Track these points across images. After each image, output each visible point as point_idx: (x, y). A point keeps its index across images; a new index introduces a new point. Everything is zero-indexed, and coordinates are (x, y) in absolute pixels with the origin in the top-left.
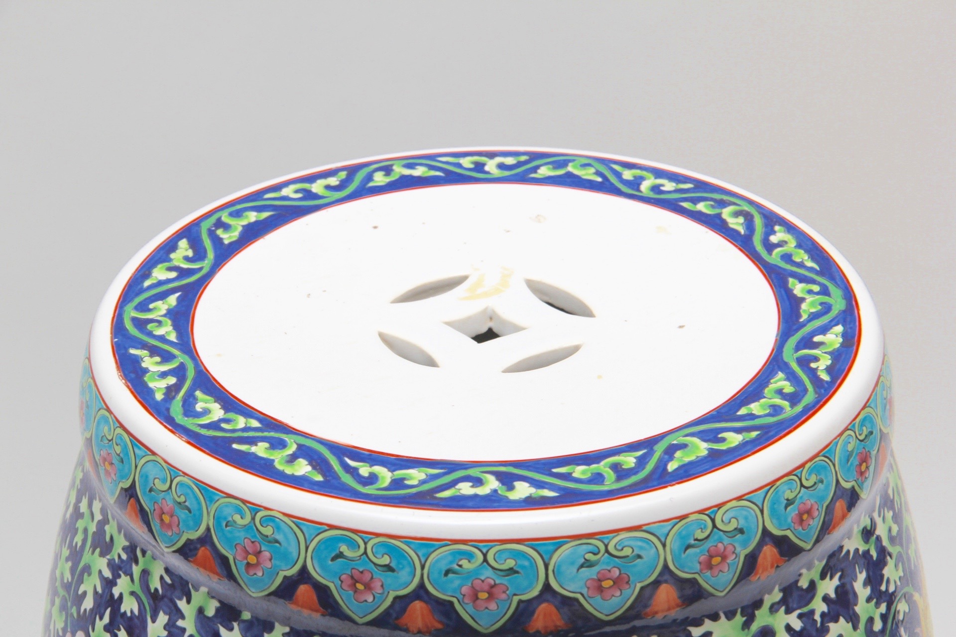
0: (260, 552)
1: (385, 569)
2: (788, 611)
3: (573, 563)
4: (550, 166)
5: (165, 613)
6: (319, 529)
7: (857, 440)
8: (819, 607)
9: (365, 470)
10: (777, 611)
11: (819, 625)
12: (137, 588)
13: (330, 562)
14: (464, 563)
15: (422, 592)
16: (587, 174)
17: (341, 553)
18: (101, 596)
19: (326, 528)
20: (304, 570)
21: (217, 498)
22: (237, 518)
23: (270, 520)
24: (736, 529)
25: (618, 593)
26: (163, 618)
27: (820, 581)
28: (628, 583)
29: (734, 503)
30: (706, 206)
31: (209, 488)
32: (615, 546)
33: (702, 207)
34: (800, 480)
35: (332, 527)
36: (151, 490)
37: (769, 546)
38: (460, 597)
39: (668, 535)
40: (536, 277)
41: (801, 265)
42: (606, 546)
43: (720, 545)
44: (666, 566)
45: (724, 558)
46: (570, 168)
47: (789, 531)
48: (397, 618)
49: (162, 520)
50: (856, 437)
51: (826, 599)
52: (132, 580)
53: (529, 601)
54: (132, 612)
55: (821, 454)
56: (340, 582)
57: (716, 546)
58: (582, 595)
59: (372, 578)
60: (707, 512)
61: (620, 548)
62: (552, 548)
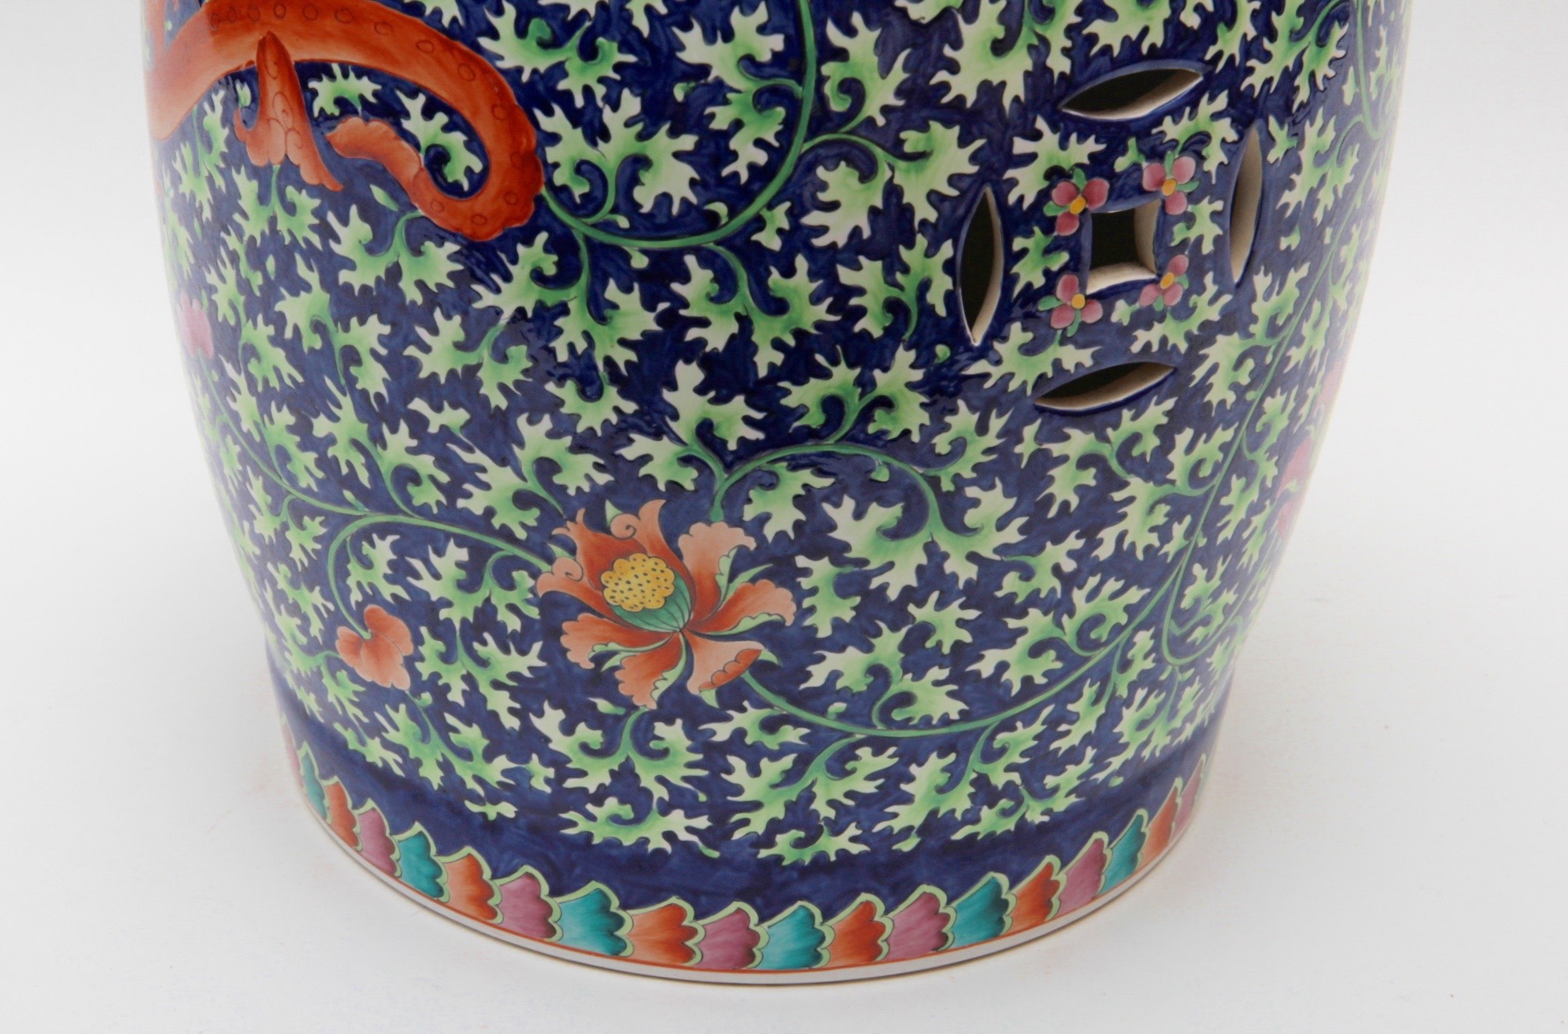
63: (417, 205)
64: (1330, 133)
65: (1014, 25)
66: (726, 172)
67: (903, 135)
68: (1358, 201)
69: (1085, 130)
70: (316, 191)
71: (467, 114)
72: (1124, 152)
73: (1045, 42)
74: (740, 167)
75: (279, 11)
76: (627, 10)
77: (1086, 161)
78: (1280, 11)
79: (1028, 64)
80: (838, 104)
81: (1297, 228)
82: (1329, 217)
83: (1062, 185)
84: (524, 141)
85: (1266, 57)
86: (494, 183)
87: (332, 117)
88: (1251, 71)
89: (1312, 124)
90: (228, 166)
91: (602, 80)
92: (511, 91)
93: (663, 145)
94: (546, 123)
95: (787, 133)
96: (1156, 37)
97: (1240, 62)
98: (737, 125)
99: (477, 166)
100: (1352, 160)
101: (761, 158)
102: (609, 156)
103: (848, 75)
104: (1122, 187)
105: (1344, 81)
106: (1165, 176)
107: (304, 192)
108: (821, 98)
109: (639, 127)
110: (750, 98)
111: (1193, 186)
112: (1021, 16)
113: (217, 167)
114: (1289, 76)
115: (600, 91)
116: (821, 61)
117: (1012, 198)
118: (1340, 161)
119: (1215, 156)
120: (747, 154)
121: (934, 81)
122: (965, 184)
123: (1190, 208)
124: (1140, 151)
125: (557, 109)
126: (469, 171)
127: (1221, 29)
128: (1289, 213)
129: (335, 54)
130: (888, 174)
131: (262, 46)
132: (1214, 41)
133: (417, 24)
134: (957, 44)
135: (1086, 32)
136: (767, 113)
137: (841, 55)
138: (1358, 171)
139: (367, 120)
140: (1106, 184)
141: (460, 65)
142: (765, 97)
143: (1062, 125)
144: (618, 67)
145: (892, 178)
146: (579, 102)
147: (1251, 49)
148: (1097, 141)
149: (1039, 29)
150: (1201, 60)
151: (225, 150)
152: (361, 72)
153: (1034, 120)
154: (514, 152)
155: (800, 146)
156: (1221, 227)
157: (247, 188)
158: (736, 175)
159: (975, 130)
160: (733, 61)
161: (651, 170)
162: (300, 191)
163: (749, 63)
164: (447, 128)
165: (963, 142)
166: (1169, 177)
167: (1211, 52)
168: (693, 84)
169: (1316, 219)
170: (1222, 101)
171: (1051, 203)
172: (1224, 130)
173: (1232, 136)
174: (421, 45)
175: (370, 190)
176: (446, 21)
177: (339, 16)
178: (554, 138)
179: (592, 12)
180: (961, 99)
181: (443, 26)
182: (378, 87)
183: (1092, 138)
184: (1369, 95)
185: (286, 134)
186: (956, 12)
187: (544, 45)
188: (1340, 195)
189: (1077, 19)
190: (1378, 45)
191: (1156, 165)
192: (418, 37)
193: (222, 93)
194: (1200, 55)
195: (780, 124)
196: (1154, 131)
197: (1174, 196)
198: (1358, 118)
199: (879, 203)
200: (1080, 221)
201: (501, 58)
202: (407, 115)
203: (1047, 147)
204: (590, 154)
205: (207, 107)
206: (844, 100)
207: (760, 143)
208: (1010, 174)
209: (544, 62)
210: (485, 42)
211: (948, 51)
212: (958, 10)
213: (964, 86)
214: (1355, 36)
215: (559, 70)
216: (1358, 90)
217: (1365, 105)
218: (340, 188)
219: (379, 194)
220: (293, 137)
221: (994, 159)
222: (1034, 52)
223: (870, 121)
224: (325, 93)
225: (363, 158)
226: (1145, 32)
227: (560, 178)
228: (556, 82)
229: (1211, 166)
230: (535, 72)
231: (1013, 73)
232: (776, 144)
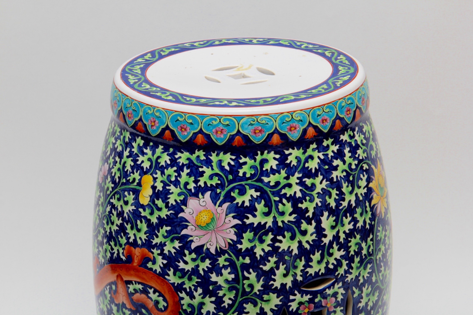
0: (155, 121)
1: (191, 124)
2: (319, 152)
3: (246, 124)
4: (274, 41)
5: (129, 148)
6: (172, 112)
7: (346, 103)
8: (330, 154)
9: (188, 99)
10: (315, 151)
11: (330, 159)
12: (122, 143)
13: (175, 122)
14: (214, 122)
15: (201, 131)
16: (285, 43)
17: (178, 119)
18: (112, 149)
19: (174, 112)
20: (167, 126)
21: (144, 106)
22: (149, 111)
23: (158, 111)
24: (300, 120)
25: (261, 135)
26: (128, 149)
27: (331, 146)
28: (264, 132)
29: (299, 112)
30: (321, 51)
31: (142, 103)
32: (260, 120)
33: (319, 51)
34: (323, 109)
35: (176, 111)
36: (126, 108)
37: (311, 128)
38: (212, 133)
39: (277, 118)
40: (260, 67)
41: (345, 63)
42: (257, 119)
43: (294, 124)
44: (276, 128)
45: (295, 128)
46: (280, 42)
47: (318, 124)
48: (194, 140)
49: (129, 116)
50: (346, 102)
51: (333, 151)
52: (121, 141)
53: (233, 135)
54: (120, 150)
55: (331, 103)
56: (177, 129)
57: (293, 124)
58: (249, 134)
59: (187, 127)
60: (290, 113)
61: (262, 120)
62: (240, 119)
63: (152, 313)
64: (370, 289)
65: (288, 270)
66: (222, 305)
67: (263, 296)
68: (380, 303)
69: (307, 293)
70: (130, 310)
71: (163, 293)
72: (317, 297)
73: (296, 274)
74: (226, 304)
75: (121, 269)
76: (198, 270)
77: (308, 300)
78: (353, 262)
79: (292, 279)
80: (248, 290)
81: (363, 311)
82: (372, 308)
83: (302, 306)
84: (176, 299)
85: (351, 273)
86: (169, 309)
87: (133, 293)
88: (347, 277)
89: (364, 287)
90: (110, 303)
91: (193, 285)
92: (173, 288)
93: (207, 300)
94: (181, 295)
95: (236, 296)
96: (323, 271)
97: (344, 275)
98: (225, 295)
99: (166, 305)
100: (377, 294)
101: (230, 302)
102: (195, 302)
103: (250, 283)
104: (317, 305)
105: (372, 276)
106: (328, 302)
107: (127, 310)
108: (244, 289)
109: (202, 296)
110: (227, 289)
111: (335, 304)
112: (290, 268)
113: (108, 303)
114: (357, 277)
115: (193, 288)
116: (243, 280)
117: (290, 309)
118: (373, 295)
119: (340, 297)
120: (227, 302)
121: (270, 284)
122: (279, 307)
123: (335, 309)
124: (321, 297)
125: (183, 292)
126: (164, 306)
127: (339, 268)
128: (361, 308)
129: (134, 279)
130: (260, 305)
131: (117, 276)
132: (337, 271)
133: (151, 272)
134: (275, 275)
135: (305, 271)
136: (231, 292)
137: (248, 279)
138: (379, 297)
139: (141, 294)
140: (313, 305)
141: (161, 282)
142: (230, 289)
143: (301, 292)
144: (197, 282)
145: (261, 306)
146: (188, 290)
147: (346, 272)
148: (310, 295)
149: (294, 271)
150: (334, 275)
151: (110, 299)
152: (139, 283)
153: (294, 291)
154: (174, 301)
155: (239, 299)
156: (343, 313)
157: (115, 308)
158: (225, 306)
159: (281, 294)
160: (223, 281)
161: (205, 305)
162: (126, 310)
163: (227, 281)
164: (159, 296)
165: (278, 297)
166: (329, 303)
167: (337, 273)
168: (214, 286)
169: (368, 309)
170: (340, 284)
171: (300, 310)
172: (342, 291)
173: (344, 292)
174: (152, 277)
175: (142, 310)
176: (158, 272)
177: (135, 271)
178: (183, 299)
179: (190, 270)
180: (276, 287)
181: (157, 273)
182: (143, 287)
183: (309, 295)
184: (380, 279)
185: (123, 297)
186: (274, 268)
187: (180, 278)
188: (374, 303)
189: (303, 268)
190: (381, 267)
191: (325, 300)
192: (151, 276)
193: (109, 286)
194: (334, 274)
195: (234, 294)
196: (324, 292)
197: (330, 307)
198: (377, 284)
199: (259, 312)
200: (307, 314)
201: (170, 280)
202: (150, 293)
203: (298, 298)
204: (191, 302)
205: (105, 289)
206: (249, 288)
207: (230, 299)
208: (289, 304)
209: (180, 281)
210: (166, 277)
211: (273, 277)
212: (275, 268)
213: (277, 284)
214: (374, 266)
215: (183, 283)
216: (376, 278)
217: (379, 281)
218: (135, 309)
219: (144, 311)
220: (124, 297)
221: (286, 301)
222: (293, 276)
223: (256, 293)
224: (131, 288)
225: (140, 303)
226: (320, 270)
227: (184, 307)
228: (183, 286)
229: (339, 299)
230: (178, 283)
231: (289, 281)
232: (234, 299)
